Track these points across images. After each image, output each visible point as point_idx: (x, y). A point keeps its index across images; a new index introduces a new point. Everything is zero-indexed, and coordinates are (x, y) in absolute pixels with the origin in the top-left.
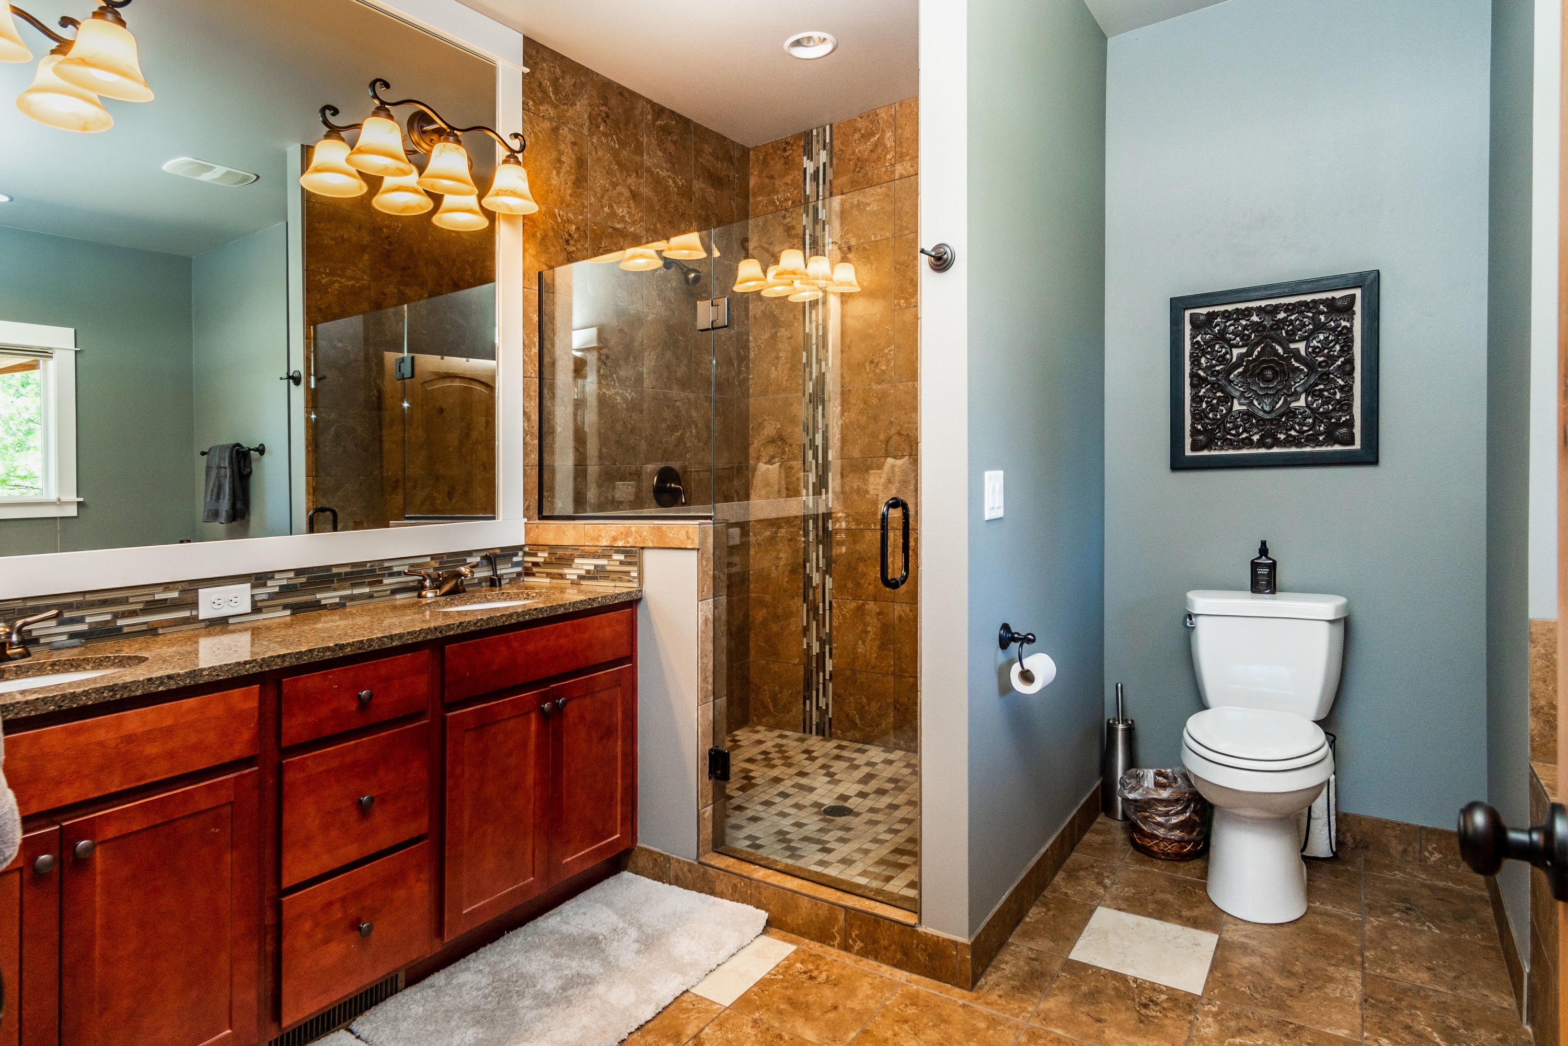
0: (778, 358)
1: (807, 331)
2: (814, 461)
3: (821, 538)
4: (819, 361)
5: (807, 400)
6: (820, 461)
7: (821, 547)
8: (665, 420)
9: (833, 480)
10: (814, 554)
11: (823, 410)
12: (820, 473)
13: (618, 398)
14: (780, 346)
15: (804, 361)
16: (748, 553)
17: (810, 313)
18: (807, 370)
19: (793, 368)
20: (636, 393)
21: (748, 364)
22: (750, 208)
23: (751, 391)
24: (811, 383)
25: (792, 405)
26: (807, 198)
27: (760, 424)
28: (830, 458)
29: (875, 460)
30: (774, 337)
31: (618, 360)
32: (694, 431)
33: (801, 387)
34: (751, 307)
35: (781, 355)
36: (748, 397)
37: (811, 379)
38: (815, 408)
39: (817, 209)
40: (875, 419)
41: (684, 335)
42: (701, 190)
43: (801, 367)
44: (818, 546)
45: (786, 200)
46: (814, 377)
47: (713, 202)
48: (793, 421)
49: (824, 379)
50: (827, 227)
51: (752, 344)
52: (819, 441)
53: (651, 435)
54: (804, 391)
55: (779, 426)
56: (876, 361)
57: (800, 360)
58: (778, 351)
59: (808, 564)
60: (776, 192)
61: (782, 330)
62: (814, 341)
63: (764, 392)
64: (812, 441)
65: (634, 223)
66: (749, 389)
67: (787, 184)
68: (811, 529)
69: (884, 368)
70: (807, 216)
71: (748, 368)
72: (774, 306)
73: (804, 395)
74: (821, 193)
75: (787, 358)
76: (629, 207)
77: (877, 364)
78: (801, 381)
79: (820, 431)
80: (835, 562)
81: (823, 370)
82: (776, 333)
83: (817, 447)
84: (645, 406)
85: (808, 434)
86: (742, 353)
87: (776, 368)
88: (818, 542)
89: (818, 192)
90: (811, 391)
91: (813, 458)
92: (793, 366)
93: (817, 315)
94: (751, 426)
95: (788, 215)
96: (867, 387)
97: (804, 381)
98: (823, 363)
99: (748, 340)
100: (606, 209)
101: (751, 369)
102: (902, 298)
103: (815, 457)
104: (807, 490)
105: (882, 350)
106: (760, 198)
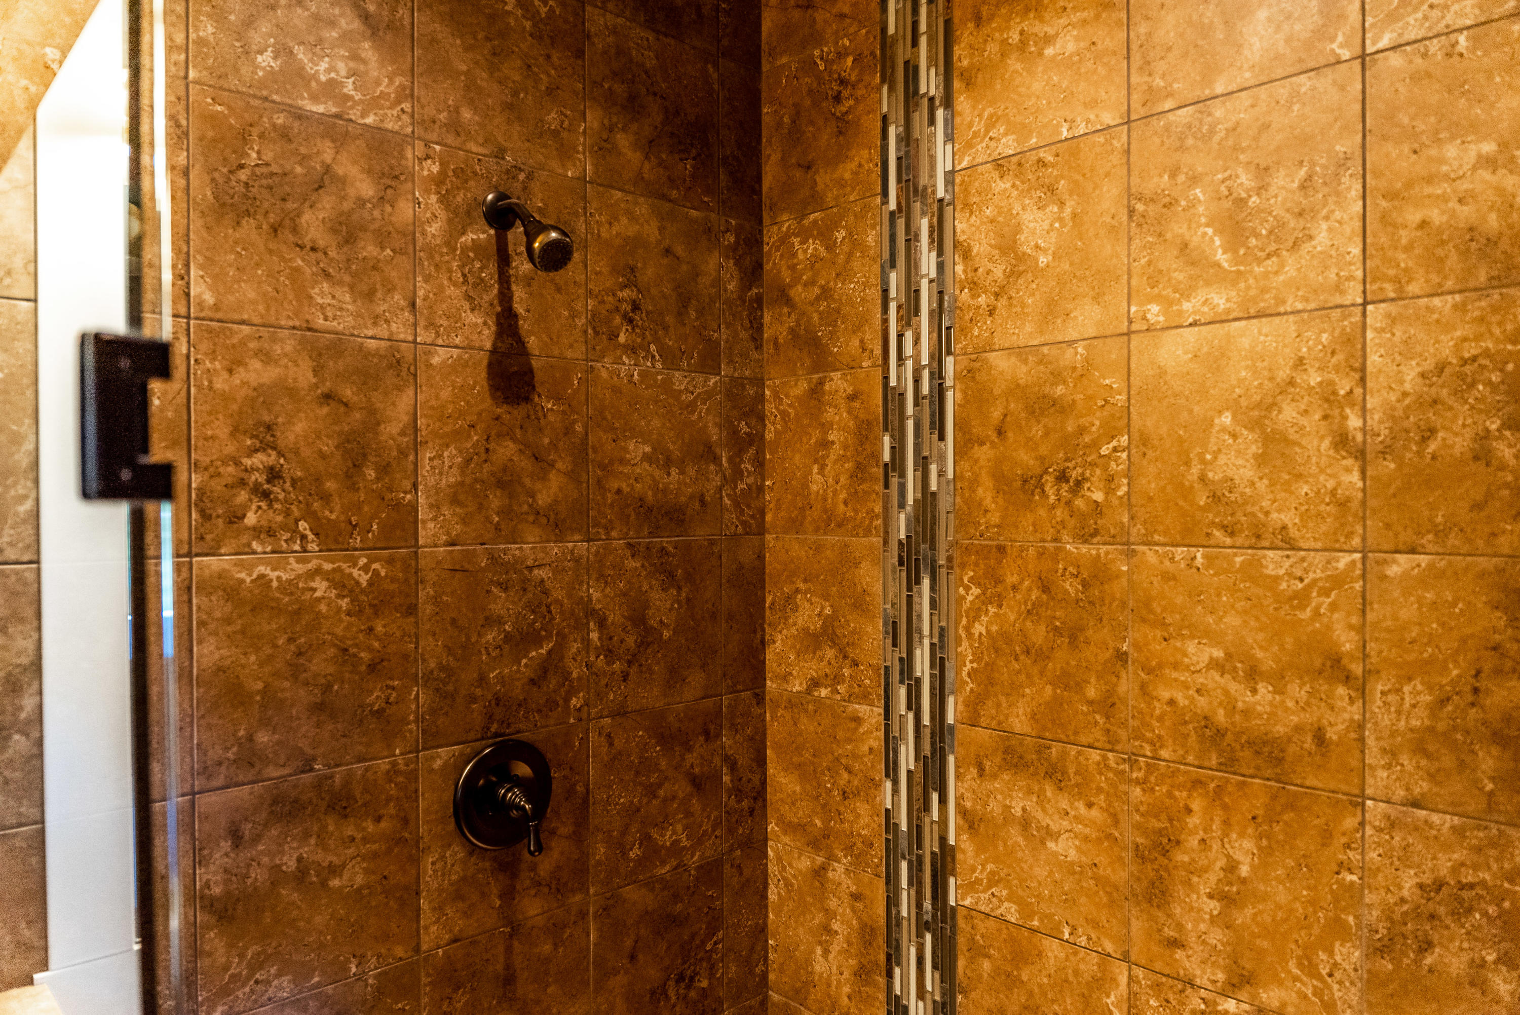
0: (825, 444)
1: (893, 382)
2: (911, 716)
3: (928, 917)
4: (923, 463)
5: (895, 560)
6: (926, 720)
7: (928, 937)
8: (491, 621)
9: (958, 777)
10: (913, 950)
11: (933, 589)
12: (927, 750)
13: (321, 587)
14: (830, 414)
15: (887, 457)
16: (764, 897)
17: (900, 336)
18: (894, 481)
19: (859, 473)
20: (390, 561)
21: (760, 452)
22: (764, 87)
23: (769, 517)
24: (902, 516)
25: (857, 564)
26: (886, 42)
27: (789, 598)
28: (950, 719)
29: (1073, 750)
30: (816, 391)
31: (318, 480)
32: (594, 636)
33: (879, 522)
34: (767, 318)
35: (831, 437)
36: (761, 531)
37: (902, 505)
38: (914, 581)
39: (916, 69)
40: (1073, 639)
41: (558, 399)
42: (614, 31)
43: (879, 472)
44: (920, 935)
45: (841, 55)
46: (910, 501)
47: (651, 62)
48: (860, 604)
49: (934, 506)
50: (940, 114)
51: (770, 408)
52: (922, 667)
53: (442, 668)
54: (887, 533)
55: (828, 611)
56: (1074, 474)
57: (876, 456)
58: (826, 427)
59: (897, 971)
60: (816, 38)
61: (836, 375)
62: (910, 409)
63: (795, 525)
64: (907, 664)
65: (373, 104)
66: (763, 513)
67: (843, 16)
68: (904, 883)
69: (1098, 496)
70: (891, 89)
71: (759, 463)
72: (816, 317)
73: (886, 542)
74: (923, 27)
75: (845, 447)
76: (355, 57)
77: (1079, 483)
78: (878, 509)
79: (926, 642)
80: (965, 992)
81: (934, 487)
82: (821, 383)
83: (918, 681)
84: (424, 593)
85: (894, 645)
86: (744, 428)
87: (822, 468)
88: (922, 926)
89: (915, 24)
90: (902, 536)
91: (909, 708)
92: (859, 466)
93: (917, 341)
94: (769, 599)
95: (845, 93)
96: (1050, 545)
97: (886, 509)
98: (933, 468)
99: (761, 398)
100: (266, 60)
101: (768, 466)
102: (1151, 300)
103: (913, 703)
104: (895, 783)
105: (1095, 445)
106: (784, 60)
